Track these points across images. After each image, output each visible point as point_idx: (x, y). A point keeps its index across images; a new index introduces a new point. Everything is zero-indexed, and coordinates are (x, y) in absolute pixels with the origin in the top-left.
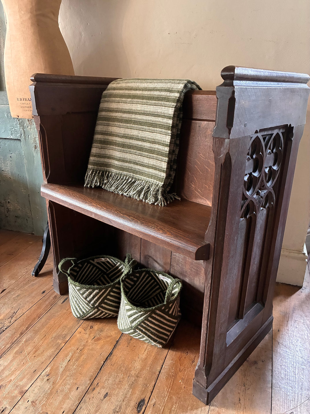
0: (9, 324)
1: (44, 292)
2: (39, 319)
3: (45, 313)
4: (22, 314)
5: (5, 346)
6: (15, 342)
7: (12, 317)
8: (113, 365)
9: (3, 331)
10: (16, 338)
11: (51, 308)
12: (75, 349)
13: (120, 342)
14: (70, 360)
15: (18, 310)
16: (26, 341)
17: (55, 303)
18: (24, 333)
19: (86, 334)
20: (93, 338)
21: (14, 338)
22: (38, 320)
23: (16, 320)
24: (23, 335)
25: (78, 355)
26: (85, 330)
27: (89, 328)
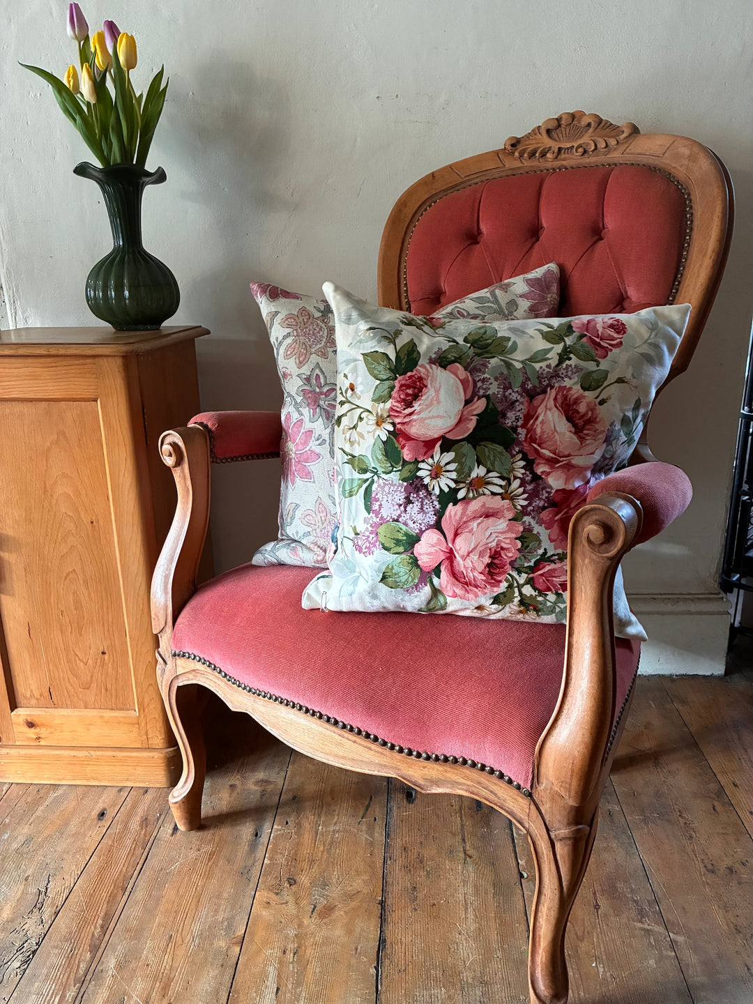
0: (41, 930)
1: (102, 814)
2: (127, 893)
3: (136, 873)
4: (67, 892)
5: (63, 996)
6: (88, 978)
7: (38, 906)
8: (405, 970)
9: (34, 952)
10: (83, 966)
11: (145, 854)
12: (277, 952)
13: (389, 902)
14: (278, 989)
15: (49, 882)
16: (120, 967)
17: (152, 838)
18: (103, 946)
19: (287, 903)
20: (311, 910)
21: (78, 966)
22: (125, 898)
23: (57, 914)
24: (101, 950)
25: (294, 968)
26: (277, 894)
27: (286, 884)
